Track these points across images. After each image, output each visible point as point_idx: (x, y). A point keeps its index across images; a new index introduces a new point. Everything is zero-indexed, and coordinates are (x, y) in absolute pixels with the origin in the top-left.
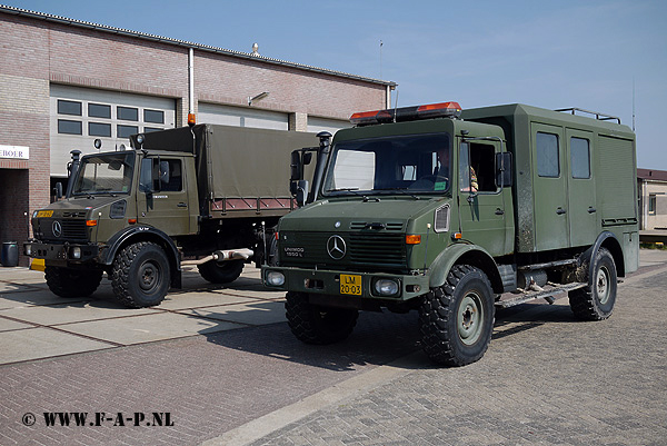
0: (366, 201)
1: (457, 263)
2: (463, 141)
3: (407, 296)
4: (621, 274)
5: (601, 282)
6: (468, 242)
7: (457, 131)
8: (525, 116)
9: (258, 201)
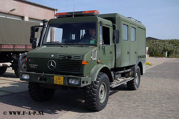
0: (62, 47)
1: (100, 71)
2: (101, 25)
3: (83, 85)
4: (142, 74)
5: (136, 77)
6: (102, 64)
7: (99, 21)
8: (119, 18)
9: (14, 45)
